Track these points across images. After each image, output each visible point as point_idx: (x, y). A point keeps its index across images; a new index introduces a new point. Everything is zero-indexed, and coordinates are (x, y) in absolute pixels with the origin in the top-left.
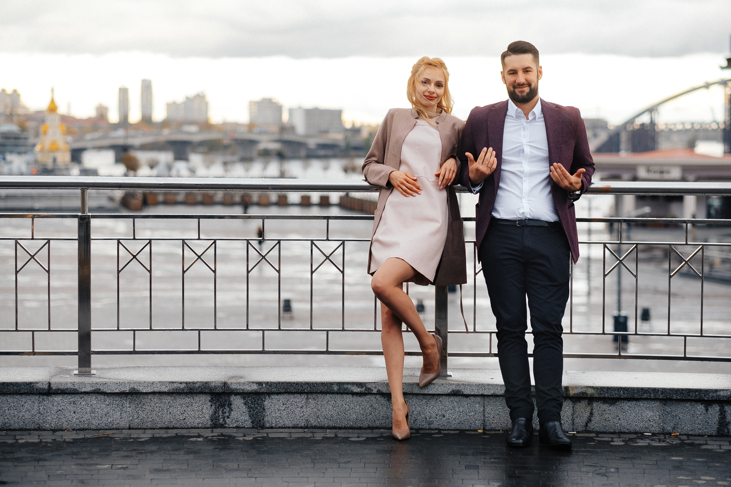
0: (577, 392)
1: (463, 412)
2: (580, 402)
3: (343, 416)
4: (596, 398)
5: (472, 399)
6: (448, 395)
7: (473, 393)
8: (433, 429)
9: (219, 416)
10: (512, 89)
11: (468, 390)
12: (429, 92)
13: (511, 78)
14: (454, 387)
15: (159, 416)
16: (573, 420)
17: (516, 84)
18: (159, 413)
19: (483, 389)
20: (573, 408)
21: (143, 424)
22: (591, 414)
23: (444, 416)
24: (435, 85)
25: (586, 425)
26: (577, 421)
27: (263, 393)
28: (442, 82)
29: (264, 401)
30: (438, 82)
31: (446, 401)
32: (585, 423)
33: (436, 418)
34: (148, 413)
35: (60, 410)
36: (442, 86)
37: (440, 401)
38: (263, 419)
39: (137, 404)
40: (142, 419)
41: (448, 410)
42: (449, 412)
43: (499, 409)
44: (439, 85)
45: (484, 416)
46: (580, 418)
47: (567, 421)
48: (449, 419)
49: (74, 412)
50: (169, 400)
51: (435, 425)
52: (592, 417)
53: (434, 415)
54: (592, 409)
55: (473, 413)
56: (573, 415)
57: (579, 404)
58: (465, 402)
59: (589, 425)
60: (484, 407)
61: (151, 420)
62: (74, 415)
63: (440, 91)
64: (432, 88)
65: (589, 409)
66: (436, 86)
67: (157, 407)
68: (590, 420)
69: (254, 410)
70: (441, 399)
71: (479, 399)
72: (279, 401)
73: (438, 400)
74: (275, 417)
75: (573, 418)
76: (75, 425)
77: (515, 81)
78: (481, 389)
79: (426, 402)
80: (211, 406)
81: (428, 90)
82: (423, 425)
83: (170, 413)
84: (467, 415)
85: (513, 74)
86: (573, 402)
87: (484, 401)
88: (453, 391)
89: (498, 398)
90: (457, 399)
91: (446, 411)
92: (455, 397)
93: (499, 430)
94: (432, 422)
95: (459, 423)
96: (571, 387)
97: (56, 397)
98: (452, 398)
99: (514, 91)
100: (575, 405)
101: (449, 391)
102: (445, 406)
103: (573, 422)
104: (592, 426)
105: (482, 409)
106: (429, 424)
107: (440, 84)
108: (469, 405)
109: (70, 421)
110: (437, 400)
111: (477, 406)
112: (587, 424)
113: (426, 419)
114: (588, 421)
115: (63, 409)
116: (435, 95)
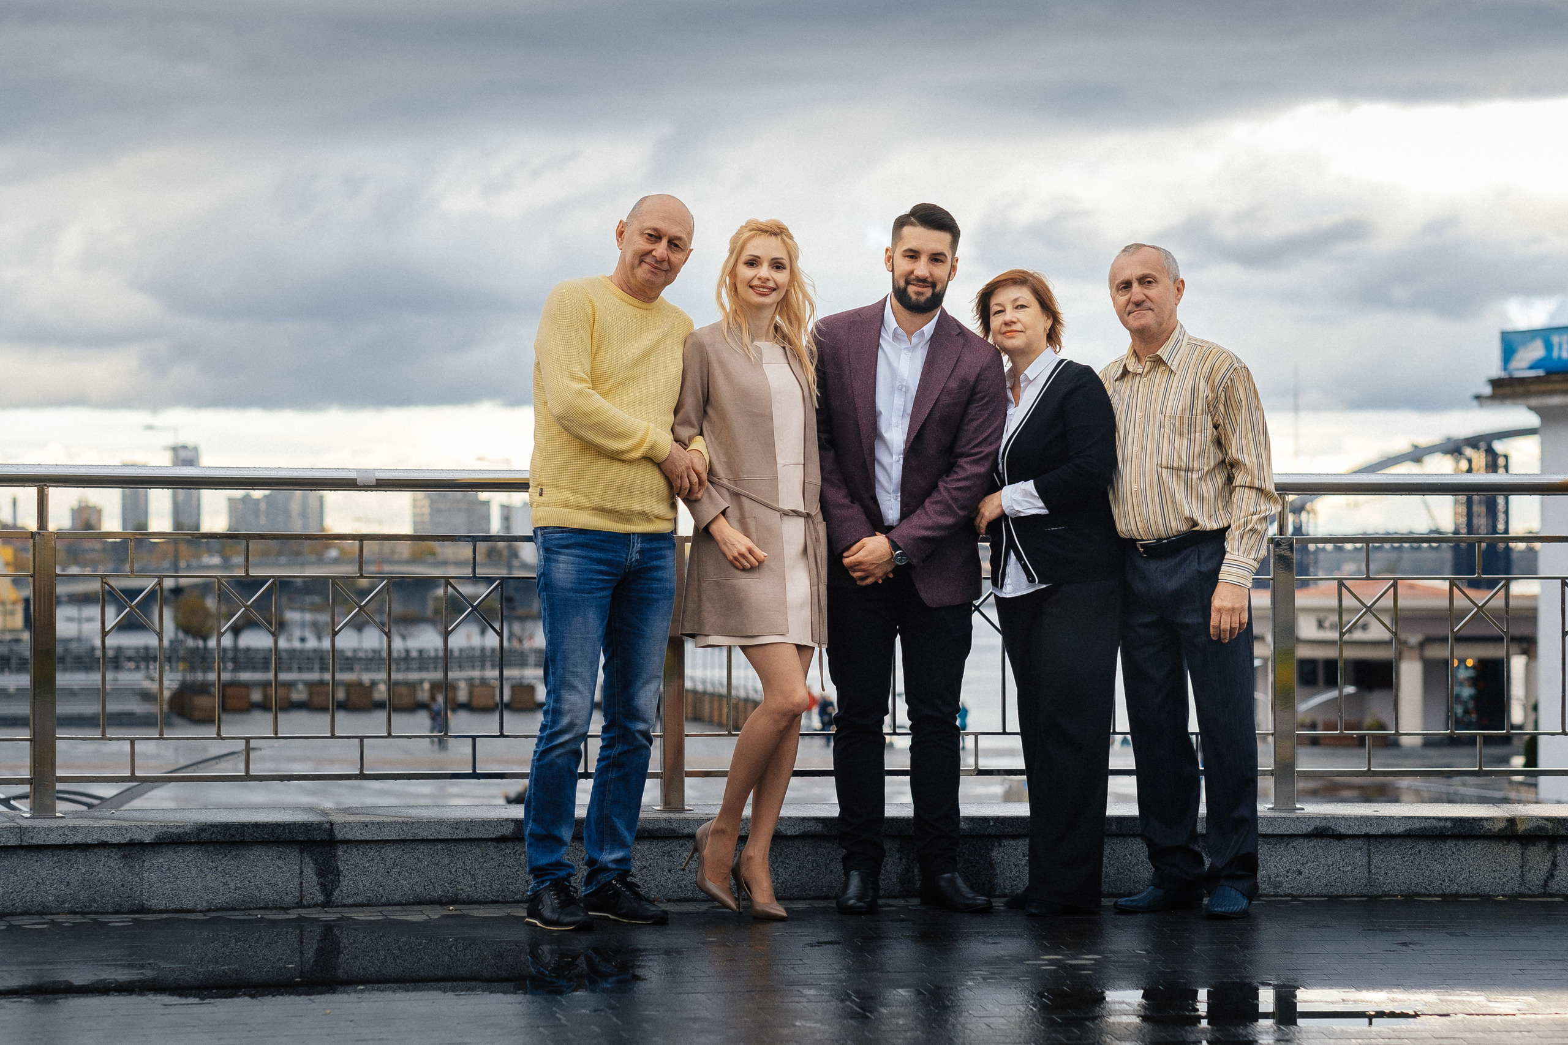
0: (1529, 827)
1: (1332, 865)
2: (1534, 845)
3: (1127, 874)
4: (1562, 836)
5: (1349, 842)
6: (1307, 836)
7: (1350, 832)
8: (1281, 896)
9: (913, 877)
10: (902, 284)
11: (1343, 826)
12: (759, 279)
13: (904, 265)
14: (1318, 823)
15: (812, 876)
16: (1523, 875)
17: (913, 277)
18: (812, 871)
19: (1368, 824)
20: (1522, 854)
21: (784, 890)
22: (1554, 864)
23: (1300, 873)
24: (770, 265)
25: (1546, 884)
26: (1529, 877)
27: (990, 836)
28: (782, 259)
29: (992, 850)
30: (775, 261)
31: (1305, 846)
32: (1542, 882)
33: (1287, 877)
34: (793, 872)
35: (645, 867)
36: (785, 268)
37: (1293, 847)
38: (989, 882)
39: (776, 856)
40: (783, 882)
41: (1307, 862)
42: (1309, 865)
43: (1395, 859)
44: (777, 265)
45: (1370, 871)
46: (1535, 872)
47: (1512, 878)
48: (1309, 878)
49: (670, 871)
50: (829, 850)
51: (1285, 889)
52: (1555, 869)
53: (1283, 871)
54: (1555, 857)
55: (1350, 867)
56: (1522, 867)
57: (1532, 848)
58: (1337, 847)
59: (1549, 884)
60: (1369, 857)
61: (798, 883)
62: (669, 875)
63: (782, 277)
64: (764, 271)
65: (1549, 856)
66: (773, 268)
67: (808, 861)
68: (1552, 876)
69: (975, 866)
70: (1294, 844)
71: (1360, 843)
72: (1016, 849)
73: (1290, 846)
74: (1010, 877)
75: (1522, 871)
76: (670, 893)
77: (912, 272)
78: (1364, 825)
79: (1269, 849)
80: (901, 859)
81: (758, 276)
82: (1264, 890)
83: (831, 871)
84: (1340, 870)
85: (911, 257)
86: (1522, 844)
87: (1369, 846)
88: (1316, 829)
89: (1393, 841)
90: (1323, 842)
91: (1303, 864)
92: (1319, 840)
93: (1397, 896)
94: (1280, 883)
95: (1326, 885)
96: (1520, 819)
97: (638, 844)
98: (1314, 842)
99: (905, 289)
100: (1525, 849)
101: (1309, 830)
102: (1302, 856)
103: (1522, 879)
104: (1554, 886)
105: (1365, 860)
106: (1276, 887)
107: (780, 263)
108: (1343, 853)
109: (662, 885)
110: (1287, 845)
111: (1358, 854)
112: (1546, 882)
113: (1270, 878)
114: (1548, 877)
115: (650, 866)
116: (771, 284)
